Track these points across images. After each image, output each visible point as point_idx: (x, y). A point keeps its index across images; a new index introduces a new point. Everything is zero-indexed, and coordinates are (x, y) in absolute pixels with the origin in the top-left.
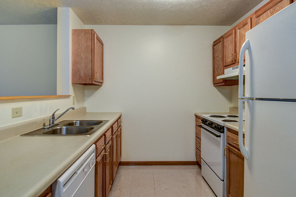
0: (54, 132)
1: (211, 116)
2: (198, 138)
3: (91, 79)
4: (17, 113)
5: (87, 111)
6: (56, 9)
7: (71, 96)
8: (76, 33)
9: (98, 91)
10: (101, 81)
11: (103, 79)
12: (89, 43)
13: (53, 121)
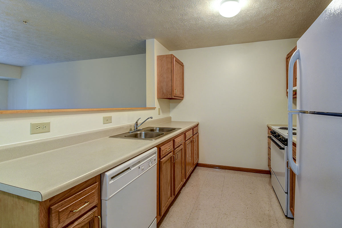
0: (136, 136)
1: (280, 128)
2: (269, 148)
3: (171, 95)
4: (107, 120)
5: (172, 120)
6: (145, 41)
7: (156, 108)
8: (160, 58)
9: (179, 104)
10: (182, 96)
11: (183, 94)
12: (169, 66)
13: (137, 127)
